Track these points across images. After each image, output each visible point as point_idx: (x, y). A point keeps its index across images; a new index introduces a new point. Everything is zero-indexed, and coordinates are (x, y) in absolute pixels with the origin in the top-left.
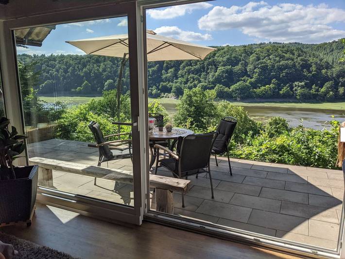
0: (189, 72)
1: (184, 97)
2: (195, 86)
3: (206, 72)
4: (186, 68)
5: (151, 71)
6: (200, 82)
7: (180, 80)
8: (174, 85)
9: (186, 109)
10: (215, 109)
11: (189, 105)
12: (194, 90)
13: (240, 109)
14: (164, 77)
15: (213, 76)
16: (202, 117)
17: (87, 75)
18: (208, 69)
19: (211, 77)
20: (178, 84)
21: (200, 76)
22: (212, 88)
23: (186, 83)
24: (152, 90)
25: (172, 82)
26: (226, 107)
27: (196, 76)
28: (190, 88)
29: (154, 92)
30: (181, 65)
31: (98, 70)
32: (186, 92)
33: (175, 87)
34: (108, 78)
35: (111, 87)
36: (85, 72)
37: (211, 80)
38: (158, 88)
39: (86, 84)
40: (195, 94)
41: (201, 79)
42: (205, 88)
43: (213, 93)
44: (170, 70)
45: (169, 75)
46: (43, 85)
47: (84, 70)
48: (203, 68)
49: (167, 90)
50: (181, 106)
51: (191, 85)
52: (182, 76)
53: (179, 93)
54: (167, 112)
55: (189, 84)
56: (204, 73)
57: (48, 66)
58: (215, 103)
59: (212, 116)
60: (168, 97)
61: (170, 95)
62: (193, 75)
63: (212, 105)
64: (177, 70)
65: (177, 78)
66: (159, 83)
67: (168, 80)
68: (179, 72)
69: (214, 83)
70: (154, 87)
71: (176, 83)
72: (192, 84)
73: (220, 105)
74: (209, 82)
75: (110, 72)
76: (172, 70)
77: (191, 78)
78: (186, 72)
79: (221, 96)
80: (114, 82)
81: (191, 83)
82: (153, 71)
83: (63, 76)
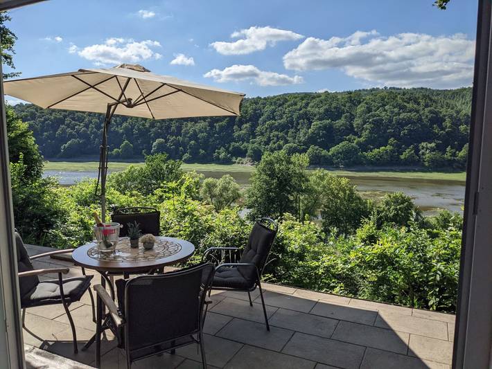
0: (271, 128)
1: (262, 165)
2: (280, 148)
3: (296, 128)
4: (267, 123)
5: (217, 127)
6: (287, 142)
7: (258, 139)
8: (250, 147)
9: (265, 181)
10: (307, 180)
11: (269, 175)
12: (276, 154)
13: (344, 181)
14: (236, 134)
15: (305, 134)
16: (289, 193)
17: (129, 132)
18: (298, 124)
19: (302, 136)
20: (256, 145)
21: (287, 133)
22: (304, 151)
23: (267, 143)
24: (219, 153)
25: (248, 142)
26: (322, 178)
27: (281, 134)
28: (272, 151)
29: (222, 155)
30: (261, 119)
31: (143, 125)
32: (265, 157)
33: (252, 149)
34: (158, 136)
35: (161, 148)
36: (126, 128)
37: (302, 139)
38: (227, 149)
39: (126, 144)
40: (279, 161)
41: (288, 138)
42: (292, 151)
43: (304, 159)
44: (245, 126)
45: (243, 132)
46: (66, 145)
47: (124, 125)
48: (292, 122)
49: (241, 153)
50: (257, 176)
51: (274, 146)
52: (262, 134)
53: (257, 157)
54: (237, 186)
55: (271, 145)
56: (293, 130)
57: (73, 119)
58: (307, 172)
59: (302, 191)
60: (242, 163)
61: (245, 160)
62: (276, 133)
63: (301, 176)
64: (254, 126)
65: (254, 137)
66: (229, 143)
67: (242, 139)
68: (258, 129)
69: (307, 144)
70: (222, 149)
71: (253, 143)
72: (276, 145)
73: (314, 175)
74: (300, 142)
75: (161, 128)
76: (248, 125)
77: (273, 136)
78: (267, 129)
79: (316, 162)
80: (166, 142)
81: (274, 143)
82: (222, 128)
83: (95, 133)
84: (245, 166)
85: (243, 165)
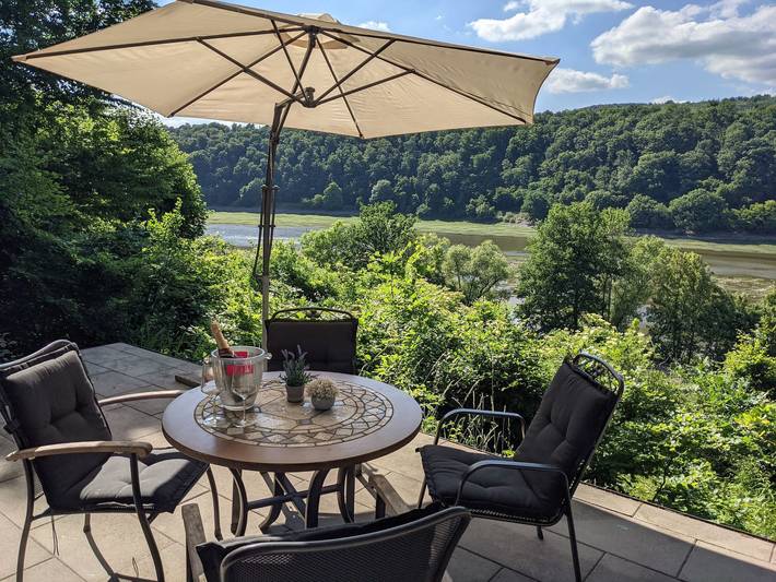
0: (567, 164)
1: (548, 224)
2: (580, 198)
3: (611, 165)
4: (561, 155)
5: (475, 162)
6: (593, 187)
7: (543, 182)
8: (528, 195)
9: (552, 253)
10: (627, 255)
11: (558, 242)
12: (575, 206)
13: (692, 257)
14: (506, 174)
15: (626, 175)
16: (593, 273)
17: (337, 167)
18: (615, 157)
19: (620, 178)
20: (538, 192)
21: (593, 173)
22: (623, 204)
23: (557, 189)
24: (475, 205)
25: (525, 187)
26: (653, 251)
27: (583, 175)
28: (567, 202)
29: (480, 209)
30: (550, 149)
31: (360, 158)
32: (555, 210)
33: (531, 199)
34: (380, 175)
35: (385, 195)
36: (334, 162)
37: (621, 183)
38: (489, 200)
39: (333, 188)
40: (577, 219)
41: (595, 182)
42: (603, 203)
43: (622, 215)
44: (521, 159)
45: (518, 169)
46: (247, 187)
47: (331, 157)
48: (604, 154)
49: (511, 205)
50: (539, 244)
51: (569, 194)
52: (550, 174)
53: (539, 212)
54: (504, 259)
55: (565, 192)
56: (605, 168)
57: (258, 148)
58: (625, 239)
59: (617, 272)
60: (513, 222)
61: (518, 217)
62: (576, 172)
63: (617, 246)
64: (537, 160)
65: (537, 178)
66: (493, 188)
67: (515, 181)
68: (544, 165)
69: (628, 192)
70: (481, 197)
71: (534, 188)
72: (574, 192)
73: (640, 246)
74: (616, 188)
75: (386, 163)
76: (526, 158)
77: (570, 177)
78: (559, 165)
79: (644, 223)
80: (393, 185)
81: (571, 189)
82: (482, 162)
83: (288, 170)
84: (518, 227)
85: (514, 226)
